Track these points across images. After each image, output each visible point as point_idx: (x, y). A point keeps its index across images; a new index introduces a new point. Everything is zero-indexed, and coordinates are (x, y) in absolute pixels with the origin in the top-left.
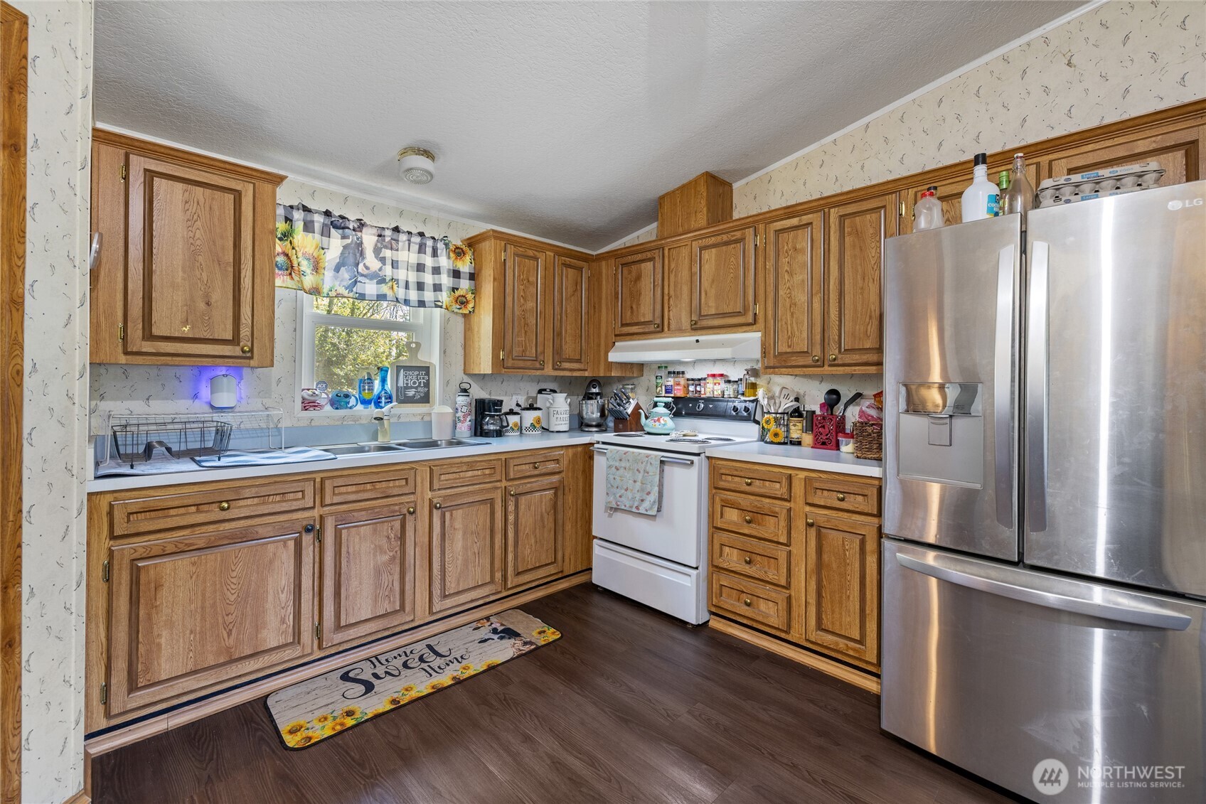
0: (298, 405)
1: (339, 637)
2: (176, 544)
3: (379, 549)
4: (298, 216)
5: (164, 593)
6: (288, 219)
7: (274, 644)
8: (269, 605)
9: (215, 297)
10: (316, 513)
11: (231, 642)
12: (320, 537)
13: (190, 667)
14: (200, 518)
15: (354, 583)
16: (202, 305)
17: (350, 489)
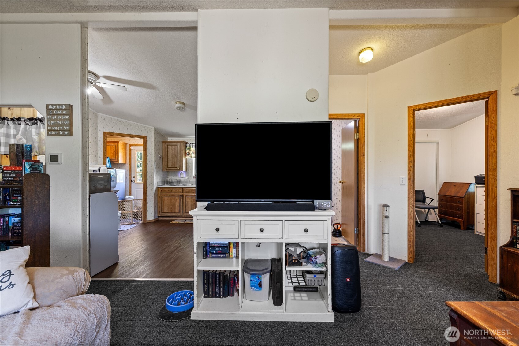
0: (193, 177)
1: (186, 214)
2: (166, 195)
3: (192, 201)
4: (191, 145)
5: (165, 201)
6: (190, 146)
7: (177, 212)
8: (176, 206)
9: (175, 161)
10: (183, 194)
11: (172, 210)
12: (183, 198)
13: (167, 212)
14: (168, 192)
15: (188, 206)
16: (173, 162)
17: (188, 191)
